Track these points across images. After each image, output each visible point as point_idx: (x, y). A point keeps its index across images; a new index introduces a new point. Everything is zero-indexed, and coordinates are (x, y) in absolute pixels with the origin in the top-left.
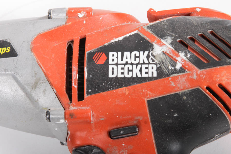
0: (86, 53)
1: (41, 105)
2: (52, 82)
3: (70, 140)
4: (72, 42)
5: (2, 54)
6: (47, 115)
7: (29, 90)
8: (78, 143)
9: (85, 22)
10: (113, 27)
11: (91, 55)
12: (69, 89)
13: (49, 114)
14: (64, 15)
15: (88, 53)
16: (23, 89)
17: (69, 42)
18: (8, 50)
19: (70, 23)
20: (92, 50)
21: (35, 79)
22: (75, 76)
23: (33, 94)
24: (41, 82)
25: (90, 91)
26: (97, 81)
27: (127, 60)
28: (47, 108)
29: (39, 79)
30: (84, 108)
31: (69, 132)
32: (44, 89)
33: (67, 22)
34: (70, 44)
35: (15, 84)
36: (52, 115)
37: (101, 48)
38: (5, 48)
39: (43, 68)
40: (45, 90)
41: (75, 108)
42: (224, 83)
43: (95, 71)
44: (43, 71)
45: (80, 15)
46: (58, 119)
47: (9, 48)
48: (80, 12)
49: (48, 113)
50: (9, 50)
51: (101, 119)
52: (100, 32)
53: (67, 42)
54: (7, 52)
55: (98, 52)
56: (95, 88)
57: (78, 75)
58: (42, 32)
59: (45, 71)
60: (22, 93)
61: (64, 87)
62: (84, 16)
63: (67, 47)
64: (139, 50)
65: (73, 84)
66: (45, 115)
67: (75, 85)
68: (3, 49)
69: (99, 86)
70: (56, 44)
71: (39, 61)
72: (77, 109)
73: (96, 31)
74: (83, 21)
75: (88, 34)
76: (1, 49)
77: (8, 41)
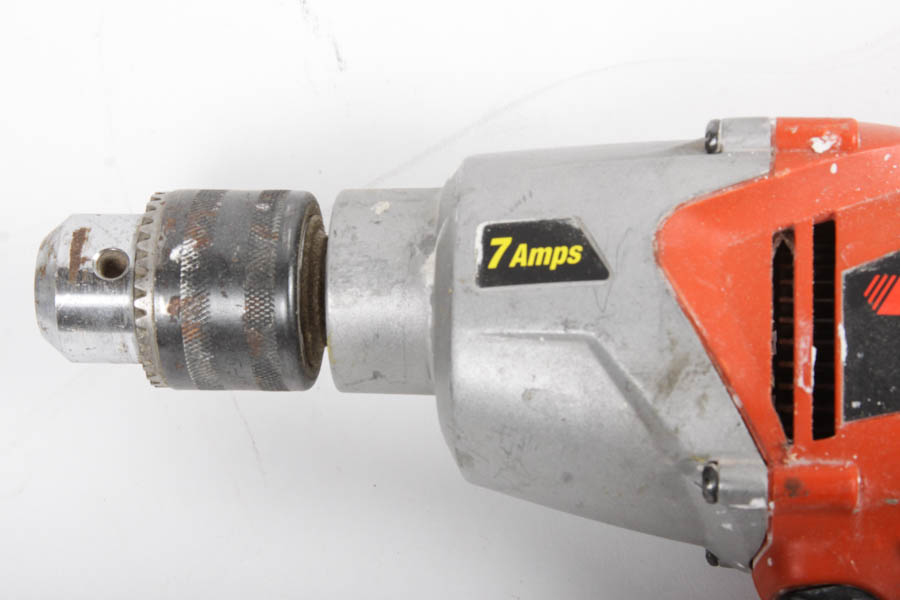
0: (843, 273)
1: (687, 447)
2: (728, 370)
3: (770, 562)
4: (790, 233)
5: (553, 267)
6: (706, 480)
7: (648, 396)
8: (797, 571)
9: (834, 169)
11: (858, 281)
12: (784, 395)
13: (716, 478)
14: (763, 143)
15: (848, 277)
16: (626, 388)
17: (776, 235)
18: (574, 255)
19: (787, 172)
20: (862, 266)
21: (669, 357)
22: (806, 353)
23: (662, 410)
24: (691, 368)
25: (856, 404)
26: (879, 372)
28: (706, 457)
29: (685, 361)
30: (834, 463)
31: (770, 538)
32: (700, 392)
33: (774, 168)
34: (783, 243)
35: (600, 372)
36: (726, 481)
37: (891, 259)
38: (564, 249)
39: (698, 323)
40: (704, 397)
41: (804, 462)
43: (873, 340)
44: (698, 331)
45: (820, 146)
46: (746, 497)
47: (580, 248)
48: (819, 135)
49: (709, 474)
50: (578, 258)
51: (889, 501)
52: (883, 203)
53: (773, 233)
54: (570, 261)
55: (880, 272)
56: (876, 398)
57: (814, 350)
58: (691, 197)
59: (705, 332)
60: (623, 405)
61: (770, 390)
62: (833, 148)
63: (772, 254)
65: (800, 382)
66: (700, 480)
67: (804, 384)
68: (558, 250)
69: (887, 389)
70: (735, 239)
71: (683, 298)
72: (813, 466)
73: (868, 200)
74: (828, 166)
75: (843, 208)
76: (549, 250)
77: (575, 225)
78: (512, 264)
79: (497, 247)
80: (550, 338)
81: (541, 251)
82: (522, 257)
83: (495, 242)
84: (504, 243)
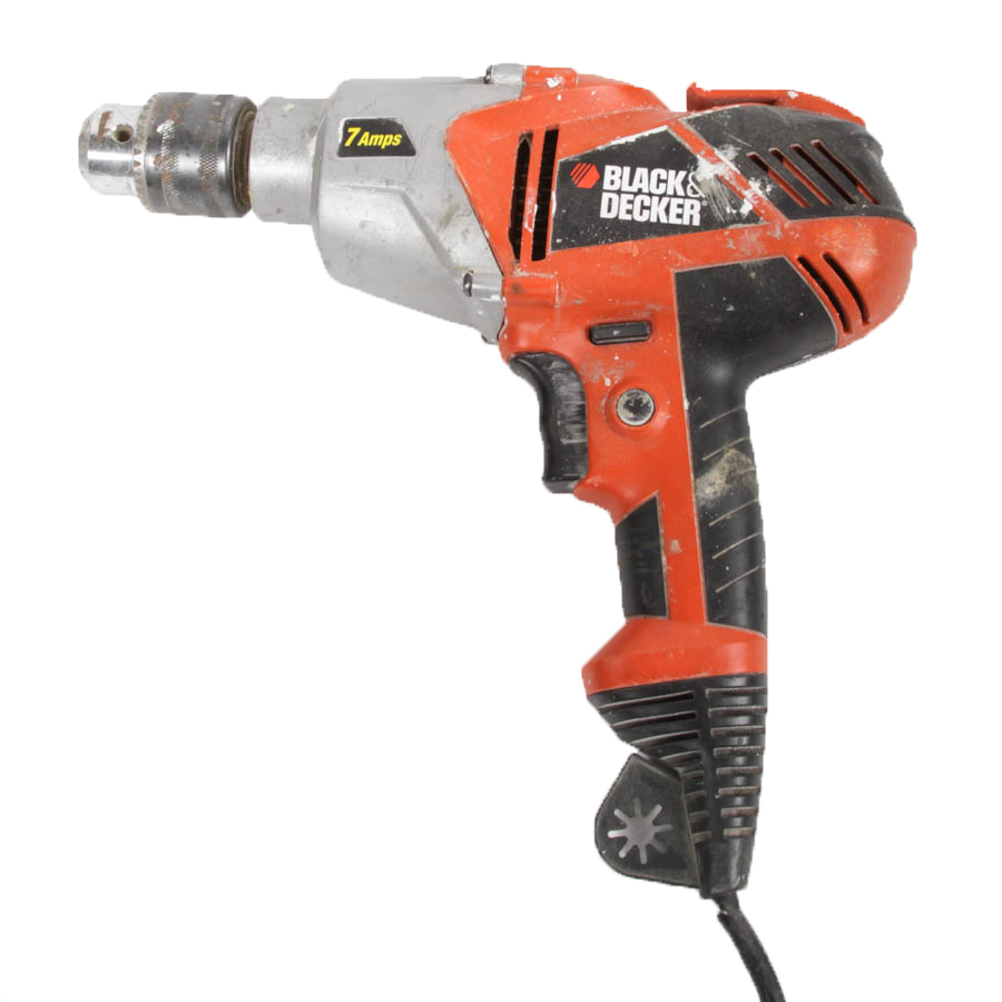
0: (559, 161)
1: (455, 261)
2: (482, 216)
3: (506, 336)
4: (530, 135)
5: (383, 147)
6: (465, 282)
7: (434, 228)
8: (523, 344)
9: (559, 97)
10: (616, 112)
11: (568, 167)
12: (516, 234)
13: (471, 282)
14: (517, 79)
15: (561, 164)
16: (422, 224)
17: (523, 136)
18: (397, 140)
19: (530, 97)
20: (571, 158)
21: (447, 205)
22: (531, 207)
23: (441, 237)
24: (460, 212)
25: (559, 241)
26: (575, 222)
27: (641, 186)
28: (467, 268)
29: (457, 208)
30: (543, 275)
31: (506, 321)
32: (464, 228)
33: (522, 94)
34: (525, 141)
35: (406, 212)
36: (478, 283)
37: (589, 154)
38: (391, 136)
39: (466, 185)
40: (467, 230)
41: (525, 274)
42: (835, 253)
43: (573, 202)
44: (466, 190)
45: (552, 83)
46: (488, 294)
47: (400, 136)
48: (552, 76)
49: (468, 279)
50: (398, 142)
51: (577, 302)
52: (589, 121)
53: (520, 135)
54: (394, 144)
55: (582, 162)
56: (571, 237)
57: (536, 206)
58: (470, 109)
59: (470, 191)
60: (417, 232)
61: (507, 229)
62: (560, 84)
63: (518, 147)
64: (667, 168)
65: (526, 225)
66: (462, 282)
67: (529, 227)
68: (387, 136)
69: (578, 233)
70: (496, 137)
71: (459, 170)
72: (529, 277)
73: (581, 118)
74: (555, 96)
75: (564, 122)
76: (382, 136)
77: (399, 122)
78: (359, 144)
79: (351, 133)
80: (379, 190)
81: (377, 137)
82: (365, 140)
83: (350, 130)
84: (356, 131)
